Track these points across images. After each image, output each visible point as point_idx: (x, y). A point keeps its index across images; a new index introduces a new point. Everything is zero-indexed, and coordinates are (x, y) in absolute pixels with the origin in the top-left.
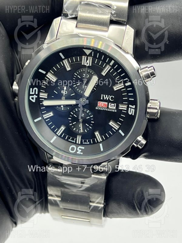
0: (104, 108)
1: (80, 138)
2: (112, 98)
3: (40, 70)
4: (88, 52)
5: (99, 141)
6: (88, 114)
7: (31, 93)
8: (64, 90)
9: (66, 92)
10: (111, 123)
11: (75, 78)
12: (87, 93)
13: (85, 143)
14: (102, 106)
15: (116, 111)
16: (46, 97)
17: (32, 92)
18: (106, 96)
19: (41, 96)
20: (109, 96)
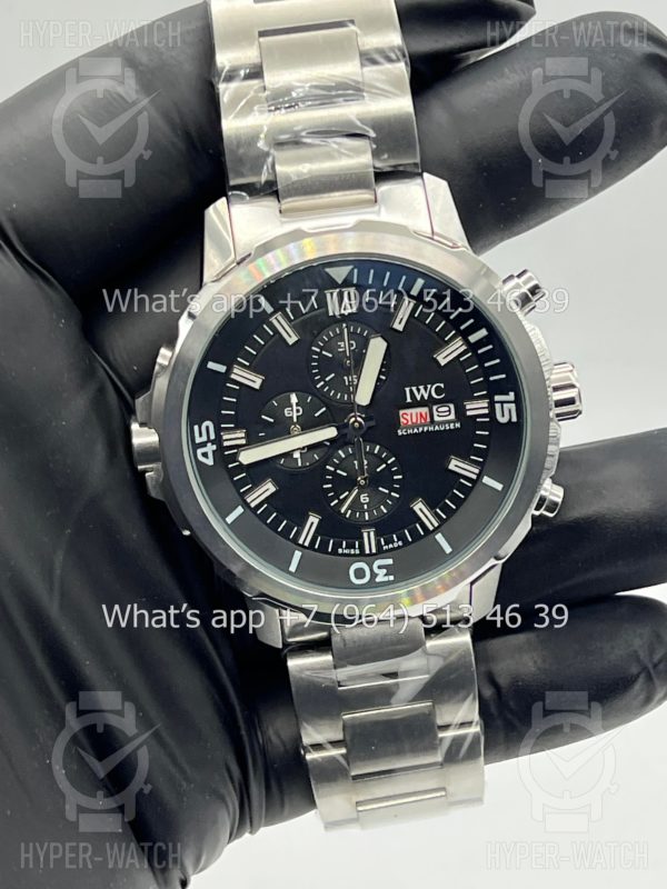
0: (424, 426)
1: (372, 534)
2: (438, 391)
3: (211, 365)
4: (339, 274)
5: (431, 528)
6: (378, 456)
7: (198, 440)
8: (291, 406)
9: (298, 411)
10: (455, 465)
11: (315, 360)
12: (364, 396)
13: (391, 546)
14: (414, 420)
15: (458, 425)
16: (243, 442)
17: (201, 435)
18: (418, 390)
19: (226, 444)
20: (429, 386)
